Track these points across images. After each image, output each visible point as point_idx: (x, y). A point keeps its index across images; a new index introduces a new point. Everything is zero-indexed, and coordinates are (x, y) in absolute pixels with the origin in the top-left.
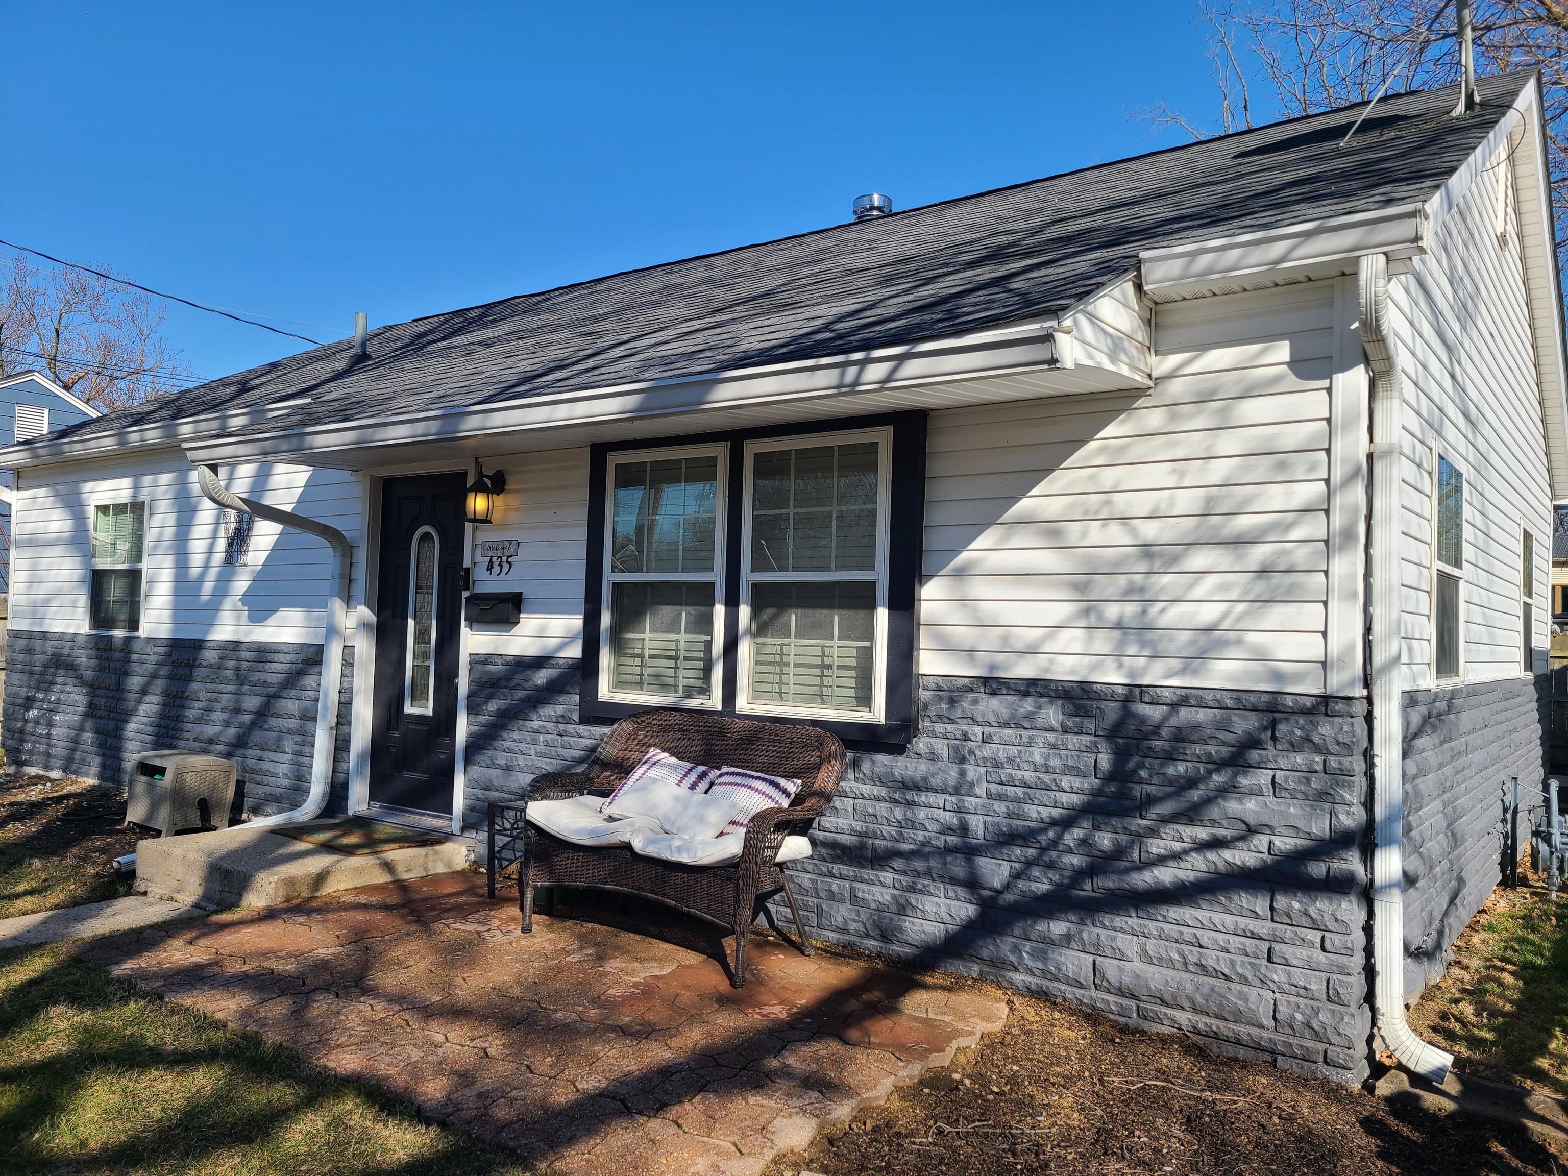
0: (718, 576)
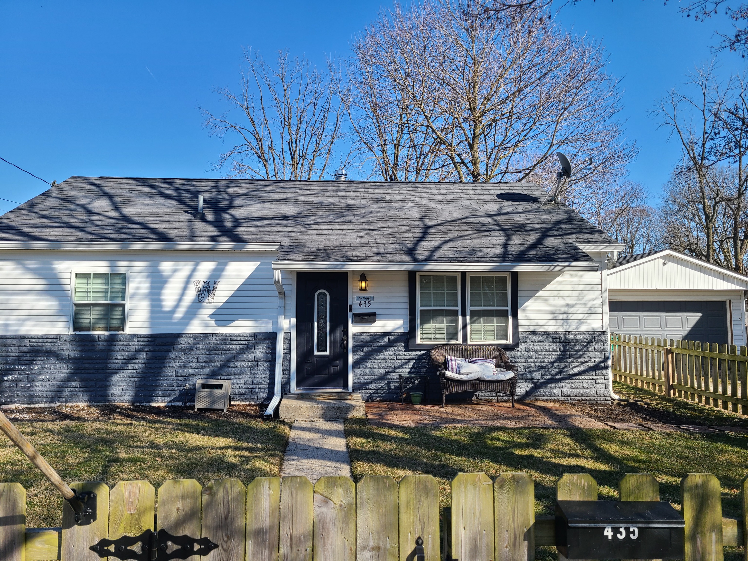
0: (459, 308)
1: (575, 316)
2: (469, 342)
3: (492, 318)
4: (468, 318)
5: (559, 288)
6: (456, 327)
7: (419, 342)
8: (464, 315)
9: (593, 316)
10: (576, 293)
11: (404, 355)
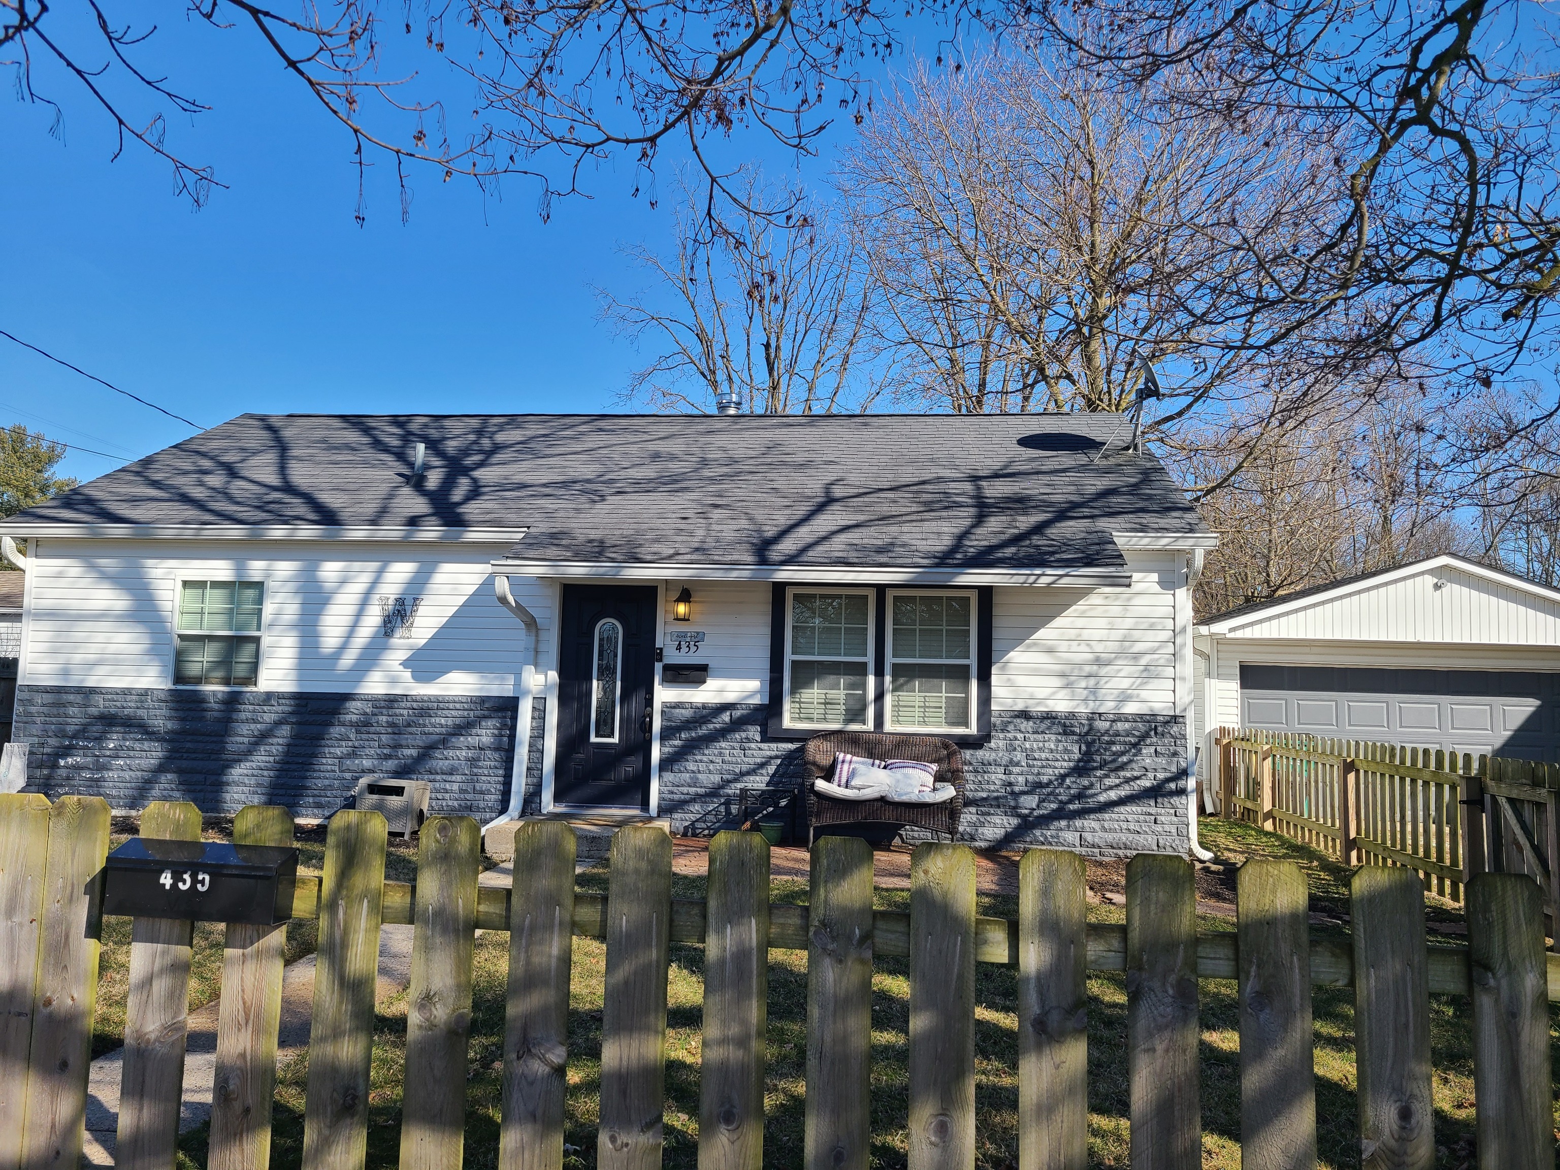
0: (870, 659)
1: (1114, 683)
2: (888, 727)
3: (936, 681)
4: (888, 679)
5: (1080, 622)
6: (864, 695)
7: (788, 722)
8: (879, 673)
9: (1155, 684)
10: (1118, 635)
11: (760, 749)
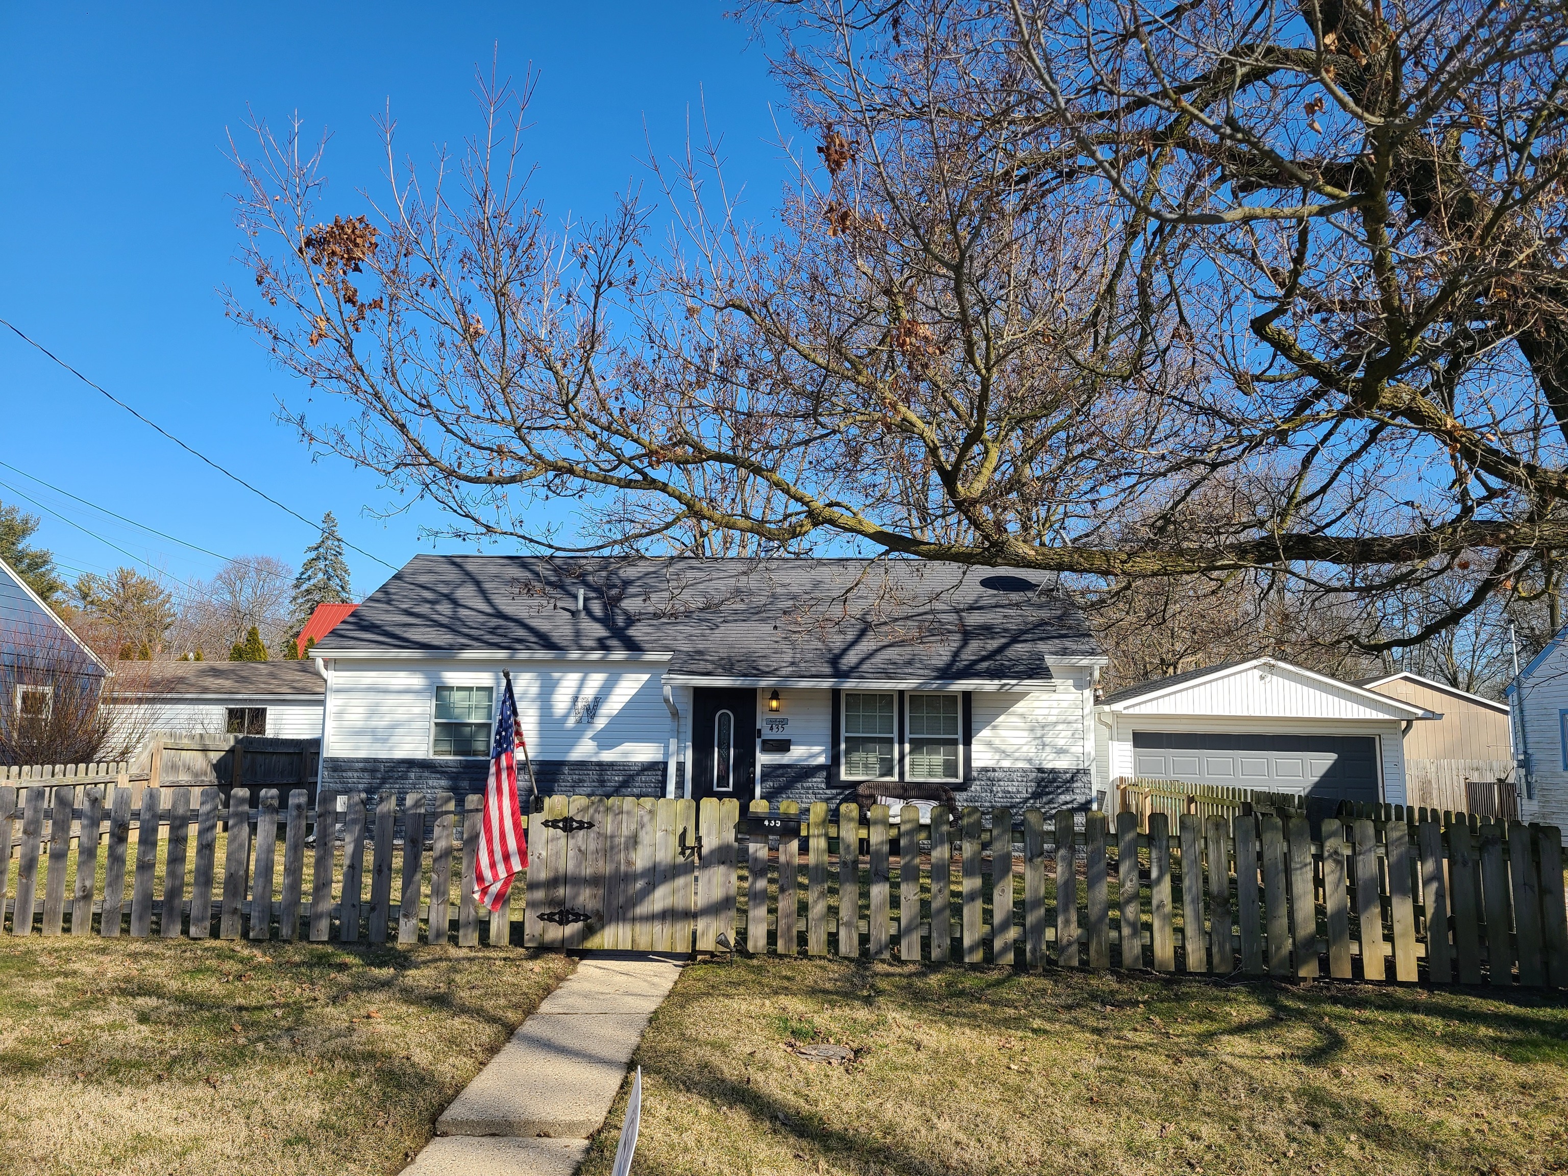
0: (895, 735)
2: (908, 778)
3: (937, 749)
4: (907, 747)
6: (891, 759)
7: (844, 777)
8: (901, 742)
11: (825, 793)
